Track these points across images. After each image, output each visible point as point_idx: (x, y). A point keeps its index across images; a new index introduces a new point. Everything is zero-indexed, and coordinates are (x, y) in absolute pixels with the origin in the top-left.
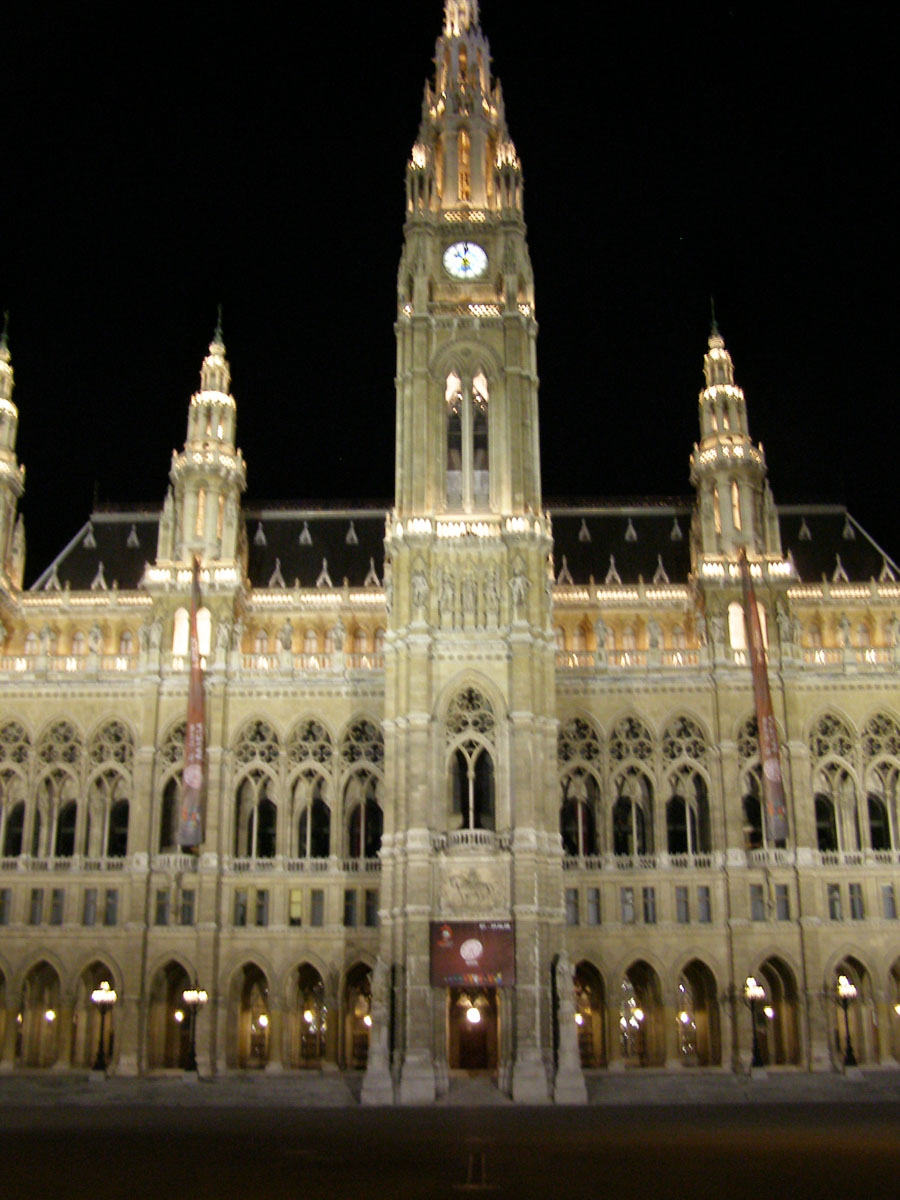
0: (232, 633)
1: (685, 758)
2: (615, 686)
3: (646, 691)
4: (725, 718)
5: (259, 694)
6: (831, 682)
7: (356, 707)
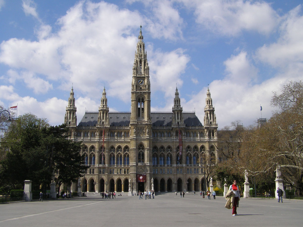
0: (108, 134)
1: (169, 152)
2: (160, 142)
3: (164, 143)
4: (175, 147)
5: (112, 143)
6: (189, 142)
7: (126, 145)
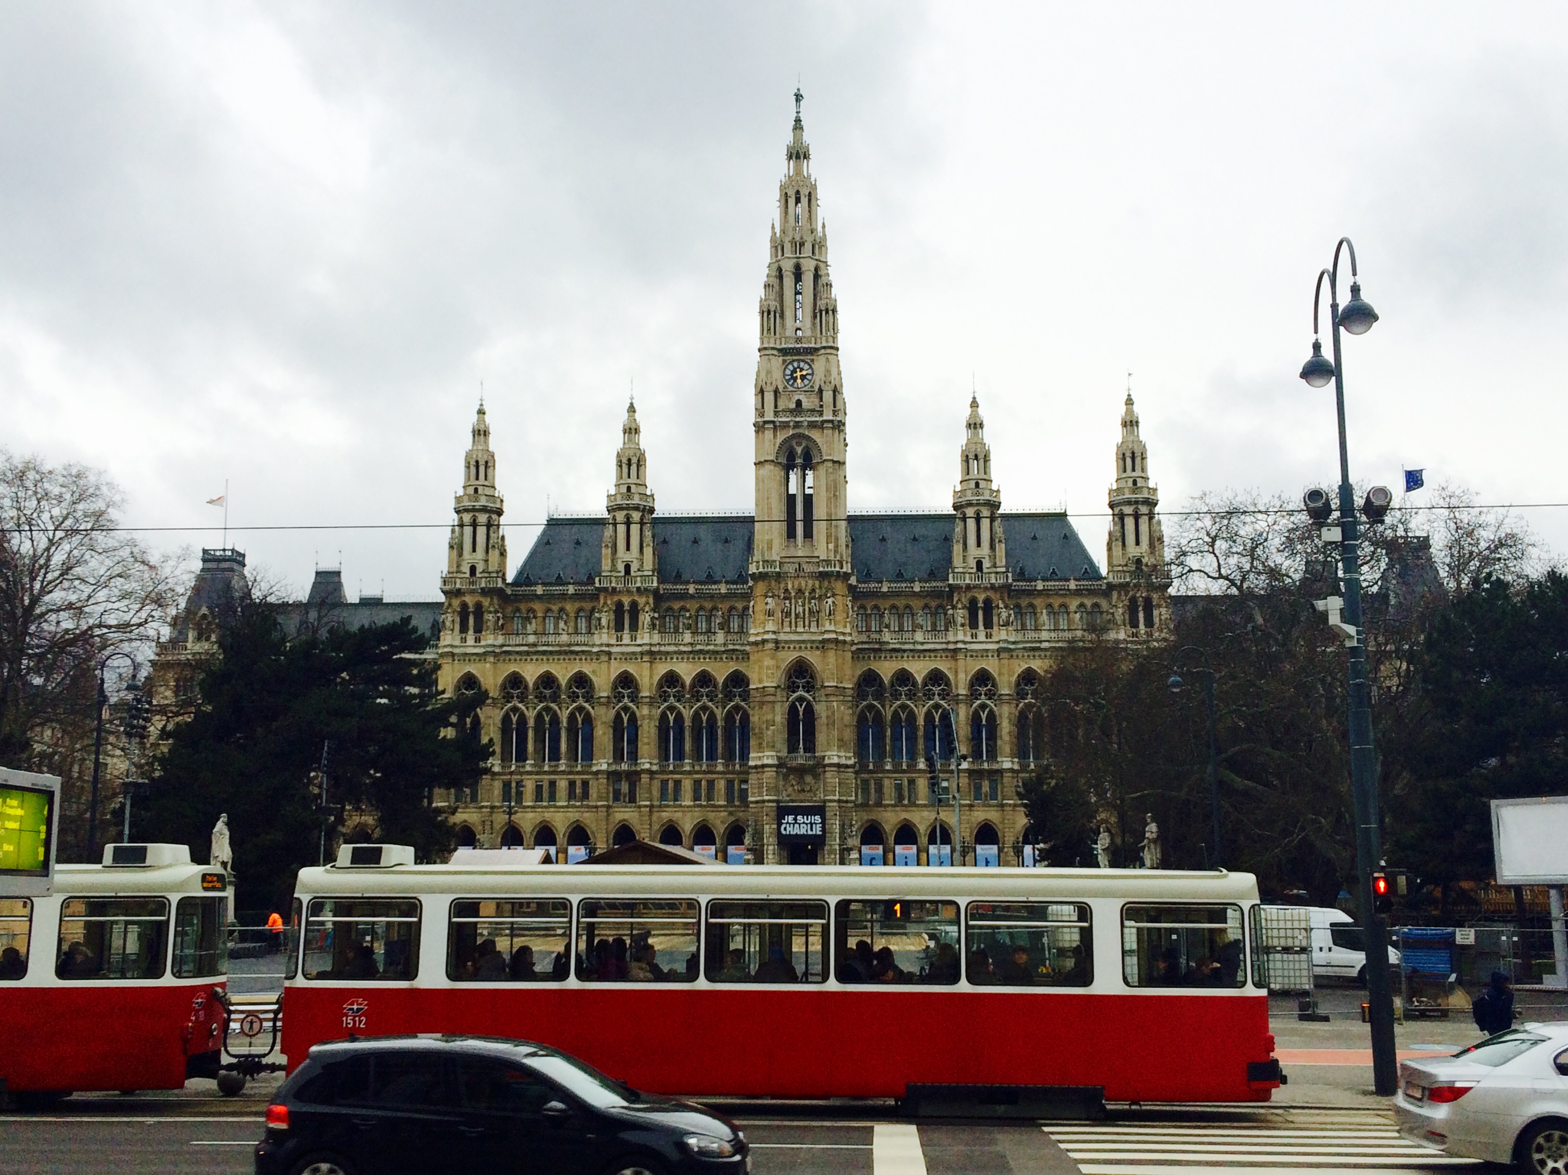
0: (653, 618)
1: (937, 700)
3: (913, 657)
4: (962, 676)
5: (672, 659)
6: (1031, 654)
7: (732, 667)
